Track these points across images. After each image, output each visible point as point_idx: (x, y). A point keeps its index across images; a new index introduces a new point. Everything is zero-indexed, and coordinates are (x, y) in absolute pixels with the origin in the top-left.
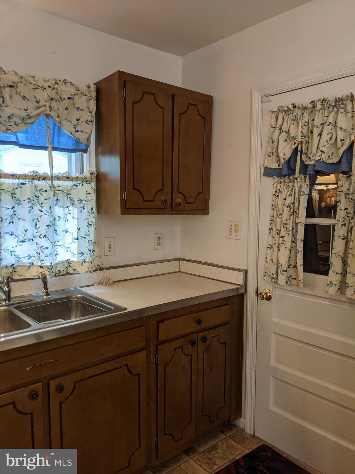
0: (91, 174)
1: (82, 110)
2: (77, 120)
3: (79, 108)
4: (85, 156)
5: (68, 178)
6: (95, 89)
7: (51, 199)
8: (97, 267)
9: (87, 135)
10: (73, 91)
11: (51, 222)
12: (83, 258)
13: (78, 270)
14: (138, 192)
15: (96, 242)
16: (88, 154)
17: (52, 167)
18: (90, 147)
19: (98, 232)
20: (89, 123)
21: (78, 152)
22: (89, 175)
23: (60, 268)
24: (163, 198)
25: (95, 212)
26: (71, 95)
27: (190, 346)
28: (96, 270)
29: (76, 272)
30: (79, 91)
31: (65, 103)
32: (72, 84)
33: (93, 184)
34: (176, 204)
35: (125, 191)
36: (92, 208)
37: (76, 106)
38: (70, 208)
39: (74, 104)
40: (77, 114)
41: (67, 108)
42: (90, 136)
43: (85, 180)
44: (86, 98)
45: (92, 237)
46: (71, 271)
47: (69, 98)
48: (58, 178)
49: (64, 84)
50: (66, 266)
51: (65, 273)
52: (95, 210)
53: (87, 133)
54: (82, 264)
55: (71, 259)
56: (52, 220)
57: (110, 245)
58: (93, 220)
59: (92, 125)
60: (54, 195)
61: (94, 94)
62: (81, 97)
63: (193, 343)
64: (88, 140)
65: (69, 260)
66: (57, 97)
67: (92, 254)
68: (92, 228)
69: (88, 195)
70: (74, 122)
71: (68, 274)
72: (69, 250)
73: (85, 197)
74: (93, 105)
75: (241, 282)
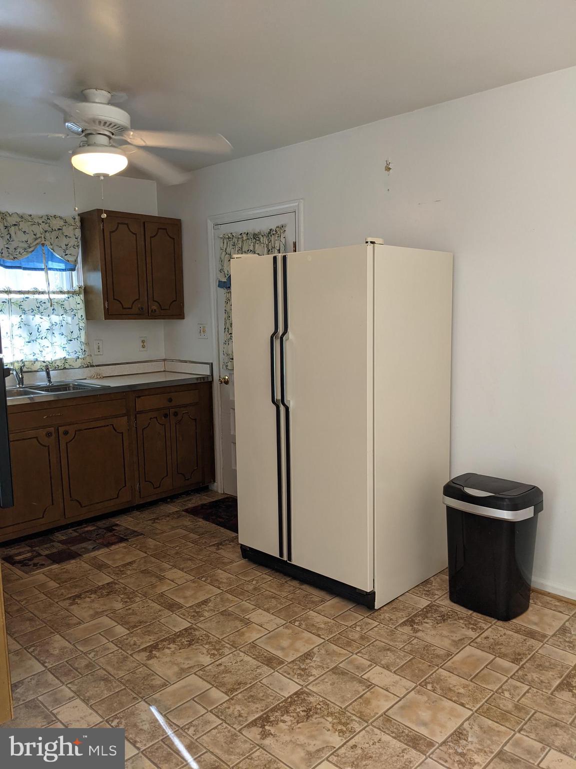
0: (79, 288)
1: (69, 237)
2: (66, 246)
3: (67, 236)
4: (74, 273)
5: (62, 292)
6: (80, 220)
7: (49, 309)
8: (88, 364)
9: (75, 258)
10: (62, 223)
11: (49, 327)
12: (76, 355)
13: (73, 365)
14: (118, 302)
15: (87, 344)
16: (76, 272)
17: (49, 284)
18: (77, 266)
19: (87, 335)
20: (76, 247)
21: (68, 271)
22: (78, 289)
23: (58, 363)
24: (139, 306)
25: (85, 319)
26: (60, 226)
27: (163, 418)
28: (88, 367)
29: (72, 367)
30: (66, 222)
31: (54, 234)
32: (61, 218)
33: (82, 296)
34: (152, 311)
35: (107, 301)
36: (82, 316)
37: (65, 234)
38: (64, 316)
39: (63, 233)
40: (65, 241)
41: (57, 237)
42: (77, 258)
43: (74, 293)
44: (72, 227)
45: (83, 339)
46: (67, 366)
47: (59, 229)
48: (54, 293)
49: (54, 219)
50: (63, 362)
51: (62, 368)
52: (84, 317)
53: (74, 256)
54: (76, 361)
55: (67, 357)
56: (50, 325)
57: (99, 346)
58: (83, 325)
59: (79, 249)
60: (51, 306)
61: (79, 224)
62: (68, 227)
63: (166, 416)
64: (76, 261)
65: (65, 357)
66: (49, 229)
67: (84, 353)
68: (83, 332)
69: (78, 305)
70: (64, 247)
71: (65, 368)
72: (65, 349)
73: (75, 306)
74: (78, 233)
75: (208, 373)
